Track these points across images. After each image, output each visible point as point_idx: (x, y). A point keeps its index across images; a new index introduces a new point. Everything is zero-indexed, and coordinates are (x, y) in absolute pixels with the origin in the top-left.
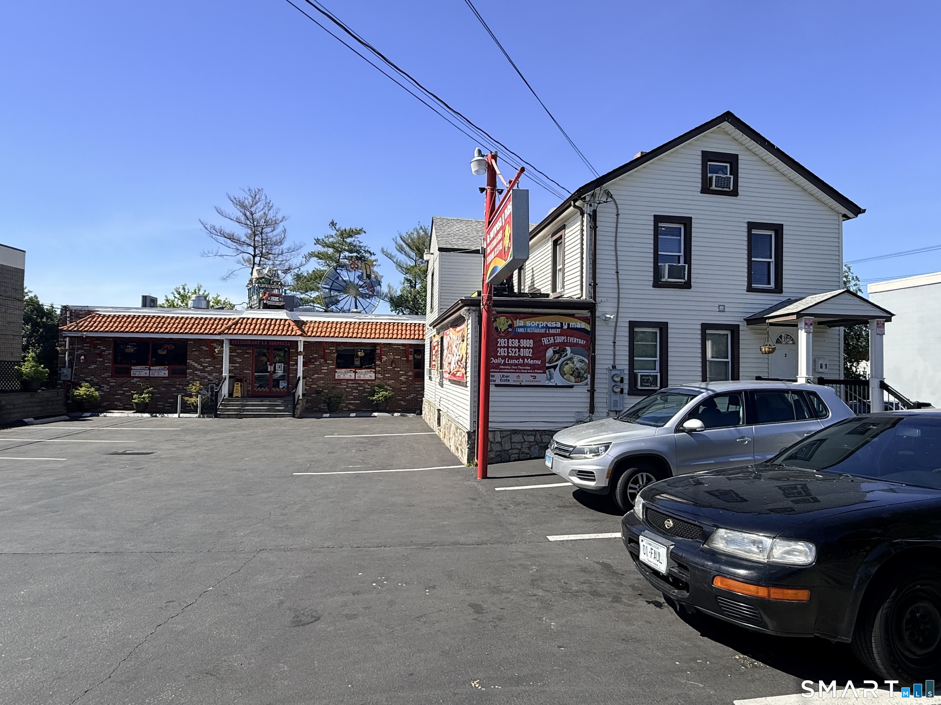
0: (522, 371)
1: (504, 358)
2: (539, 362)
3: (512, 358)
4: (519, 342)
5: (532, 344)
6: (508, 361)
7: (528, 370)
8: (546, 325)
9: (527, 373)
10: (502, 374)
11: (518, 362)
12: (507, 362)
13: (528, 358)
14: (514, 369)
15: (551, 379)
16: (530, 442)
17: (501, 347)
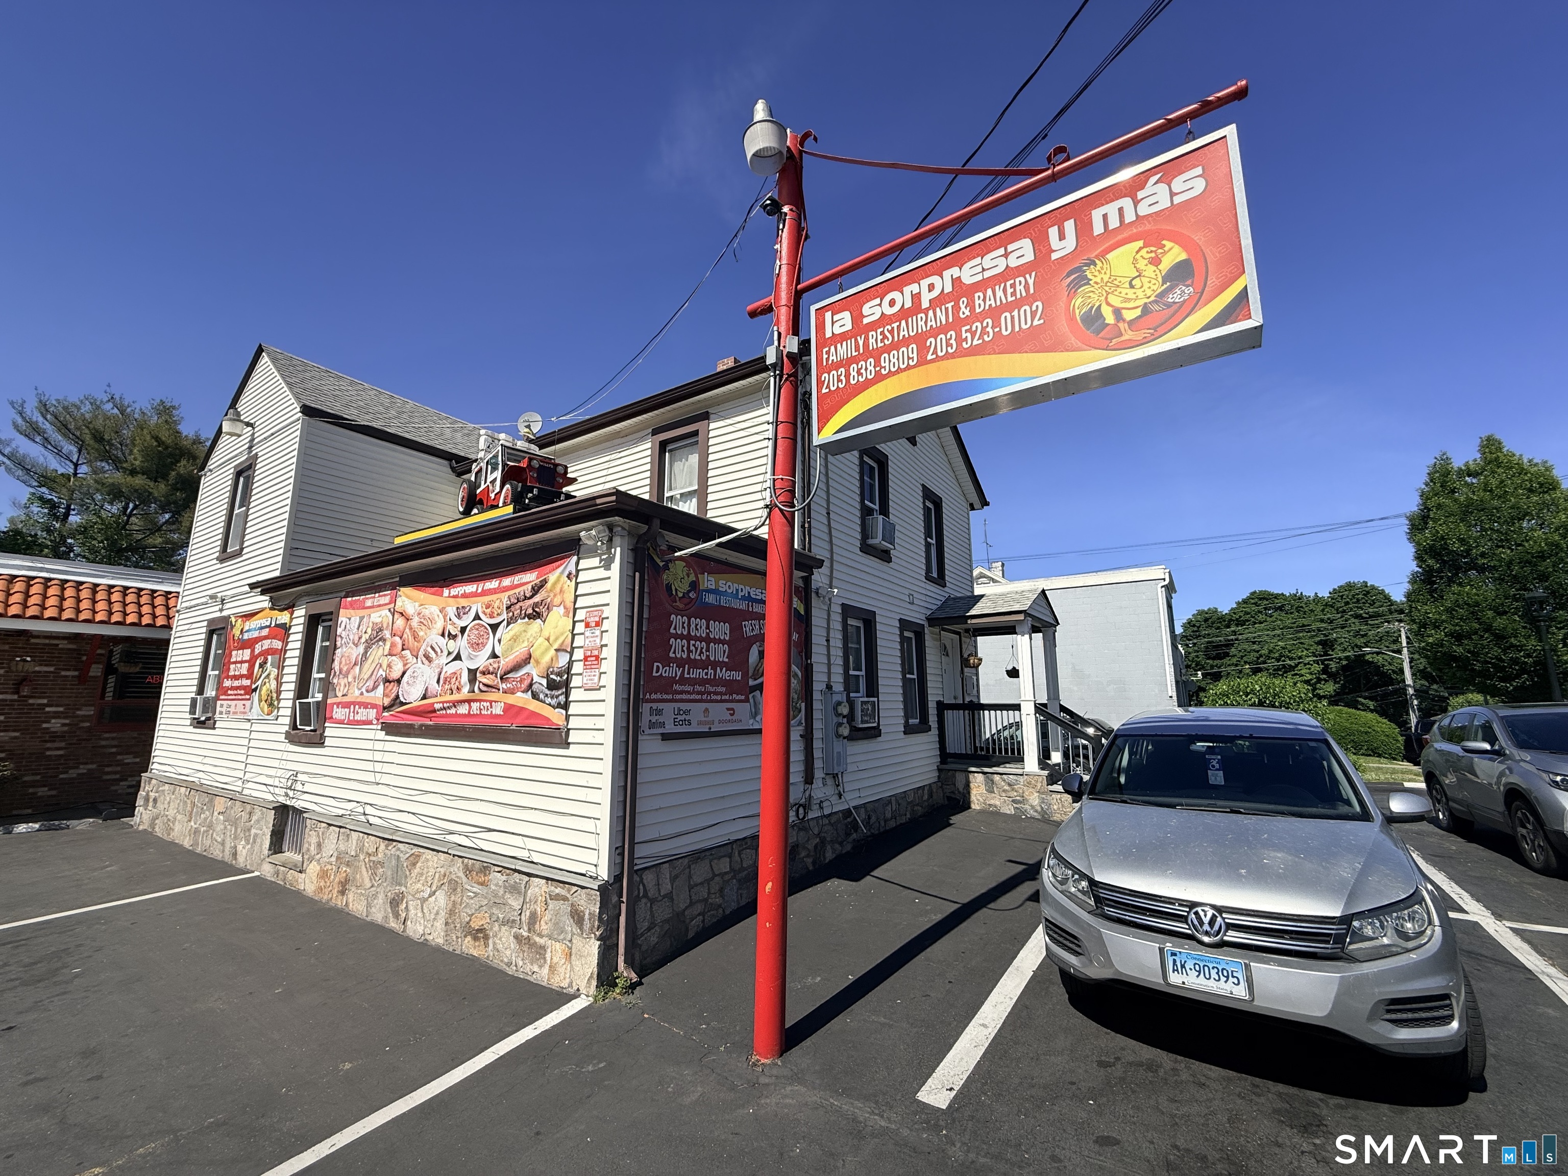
0: (714, 697)
1: (681, 663)
2: (738, 676)
3: (694, 664)
4: (708, 627)
5: (728, 632)
6: (689, 673)
7: (721, 694)
8: (749, 593)
9: (722, 701)
10: (677, 705)
11: (707, 674)
12: (686, 676)
13: (722, 664)
14: (699, 693)
15: (756, 714)
16: (722, 875)
17: (676, 637)
